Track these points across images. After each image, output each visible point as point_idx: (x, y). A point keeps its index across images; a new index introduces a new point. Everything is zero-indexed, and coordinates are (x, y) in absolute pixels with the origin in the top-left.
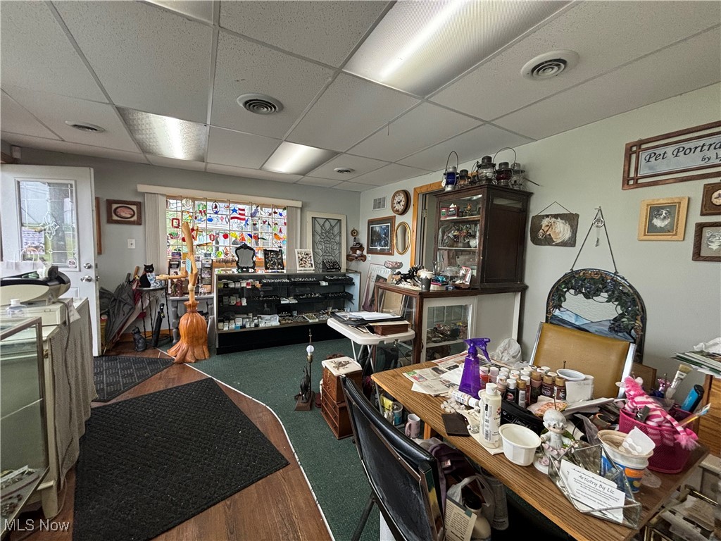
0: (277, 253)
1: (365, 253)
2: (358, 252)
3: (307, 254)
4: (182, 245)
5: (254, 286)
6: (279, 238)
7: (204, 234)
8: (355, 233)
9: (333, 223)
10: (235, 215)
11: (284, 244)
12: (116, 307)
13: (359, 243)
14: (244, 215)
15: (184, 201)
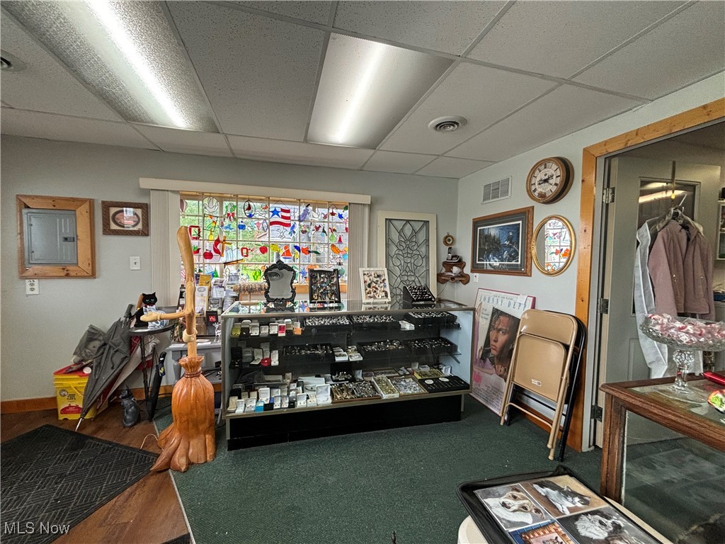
0: (329, 274)
1: (467, 270)
2: (456, 270)
3: (379, 276)
4: (204, 264)
5: (290, 333)
6: (338, 251)
7: (234, 247)
8: (449, 240)
9: (417, 226)
10: (276, 218)
11: (345, 259)
12: (105, 355)
13: (455, 256)
14: (288, 218)
15: (206, 201)
